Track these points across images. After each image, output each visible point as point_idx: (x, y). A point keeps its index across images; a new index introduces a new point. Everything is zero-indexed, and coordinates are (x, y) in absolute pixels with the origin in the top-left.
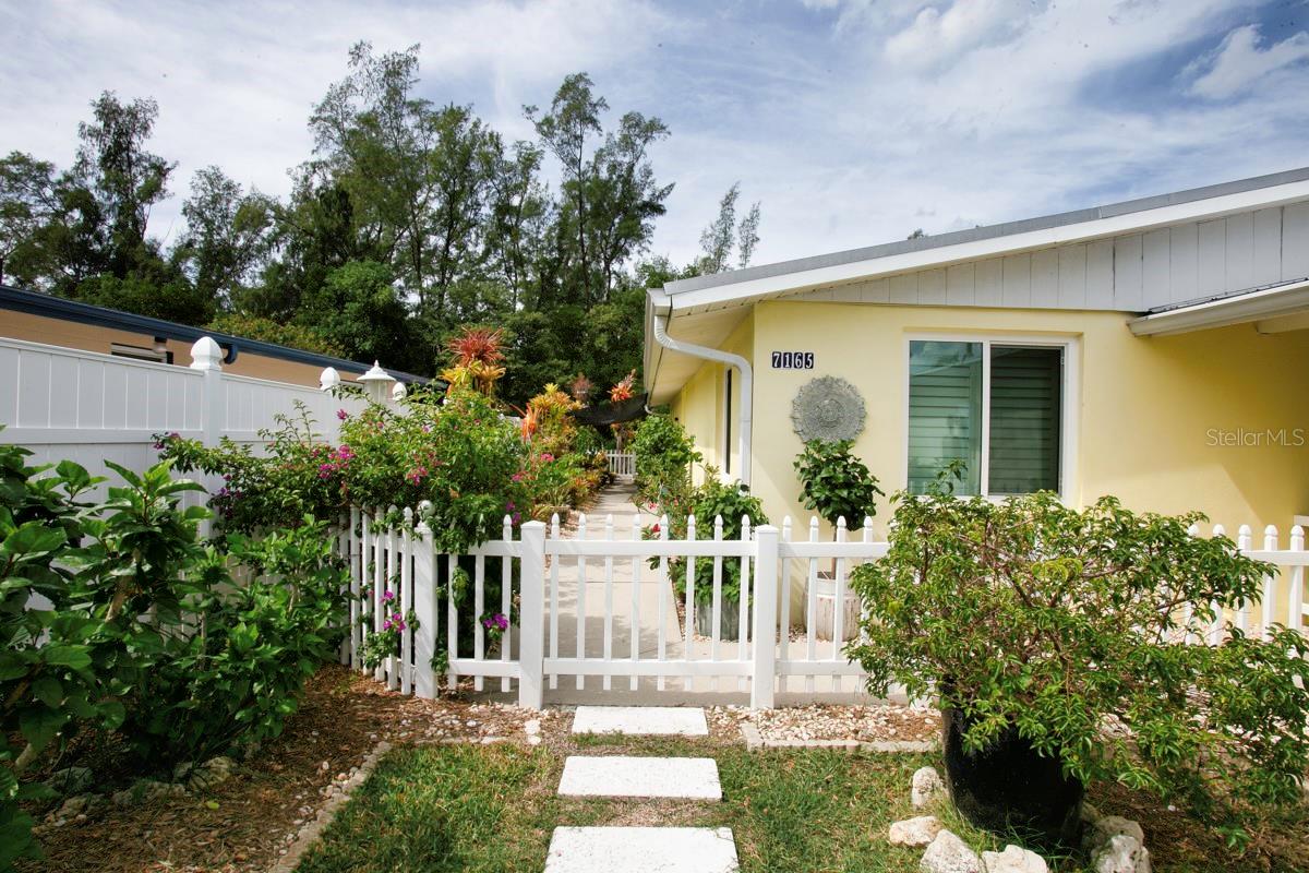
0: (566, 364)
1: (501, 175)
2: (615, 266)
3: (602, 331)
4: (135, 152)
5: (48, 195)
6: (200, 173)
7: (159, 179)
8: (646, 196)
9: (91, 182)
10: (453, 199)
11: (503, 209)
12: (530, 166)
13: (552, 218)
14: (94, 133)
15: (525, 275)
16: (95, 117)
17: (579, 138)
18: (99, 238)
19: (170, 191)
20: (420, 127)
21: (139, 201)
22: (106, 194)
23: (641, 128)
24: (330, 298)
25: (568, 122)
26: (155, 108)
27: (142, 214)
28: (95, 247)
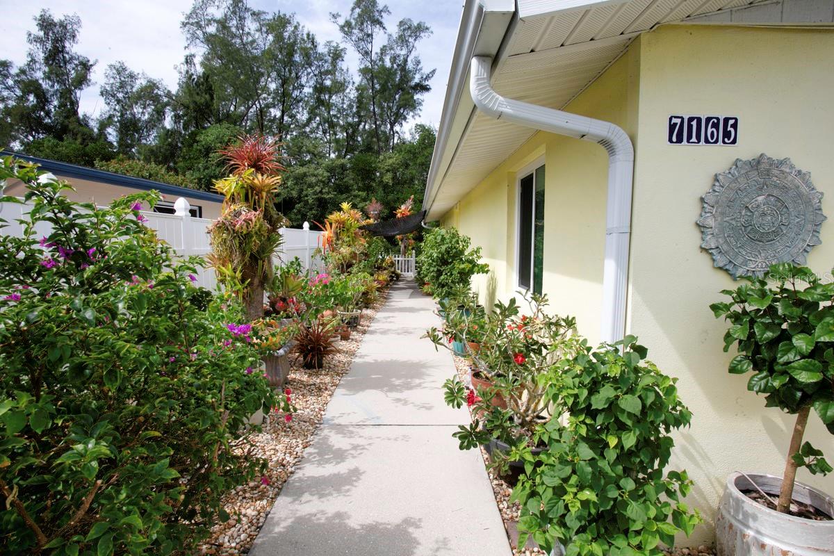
0: (364, 194)
1: (316, 63)
2: (397, 128)
3: (388, 171)
4: (68, 53)
5: (10, 84)
6: (111, 66)
7: (86, 73)
8: (417, 79)
9: (39, 75)
10: (285, 82)
11: (320, 89)
12: (337, 58)
13: (352, 93)
14: (37, 40)
15: (335, 134)
16: (37, 28)
17: (370, 36)
18: (48, 113)
19: (93, 81)
20: (260, 30)
21: (73, 88)
22: (50, 83)
23: (412, 30)
24: (200, 150)
25: (362, 24)
26: (79, 22)
27: (76, 97)
28: (46, 121)
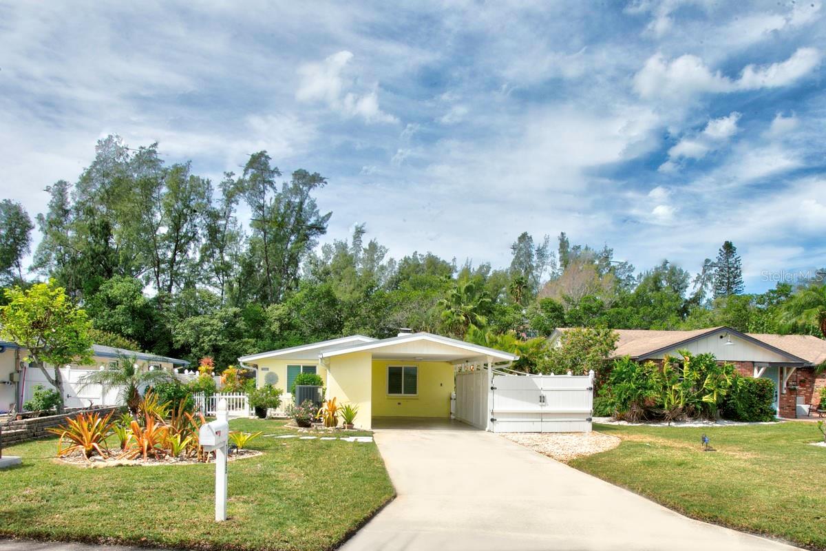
3: (277, 320)
8: (312, 221)
17: (262, 192)
23: (307, 179)
24: (103, 299)
25: (254, 184)
